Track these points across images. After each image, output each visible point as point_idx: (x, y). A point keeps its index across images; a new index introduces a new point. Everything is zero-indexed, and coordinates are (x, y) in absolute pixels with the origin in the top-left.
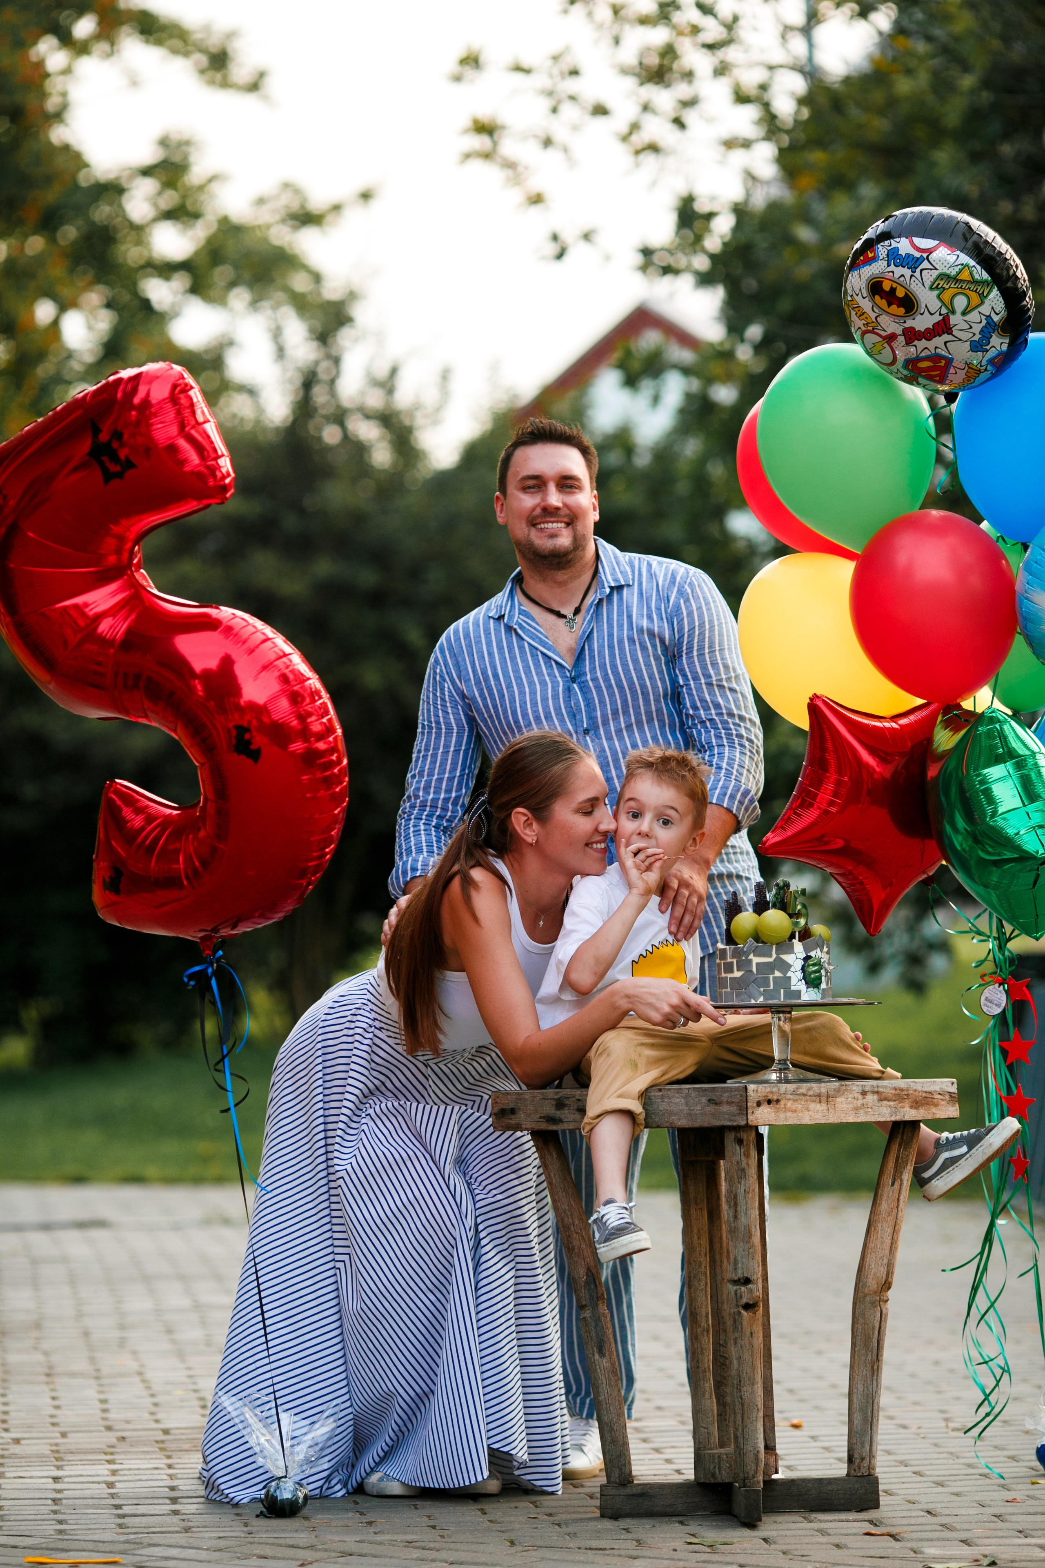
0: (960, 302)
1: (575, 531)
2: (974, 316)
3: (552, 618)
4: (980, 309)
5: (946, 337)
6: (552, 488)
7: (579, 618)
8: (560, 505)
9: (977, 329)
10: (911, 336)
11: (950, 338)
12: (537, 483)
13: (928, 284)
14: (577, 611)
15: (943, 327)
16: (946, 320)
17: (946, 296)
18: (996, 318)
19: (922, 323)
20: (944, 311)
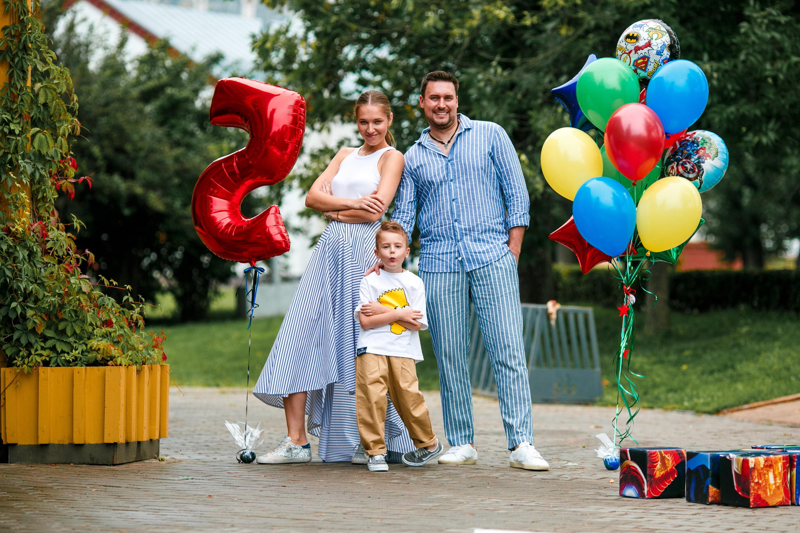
0: (655, 36)
1: (450, 115)
2: (659, 41)
3: (440, 144)
4: (662, 39)
5: (649, 48)
6: (442, 99)
7: (449, 144)
8: (445, 106)
9: (660, 46)
10: (637, 49)
11: (650, 48)
12: (436, 97)
13: (645, 30)
14: (449, 142)
15: (649, 44)
16: (649, 42)
17: (651, 34)
18: (666, 43)
19: (641, 43)
20: (649, 38)
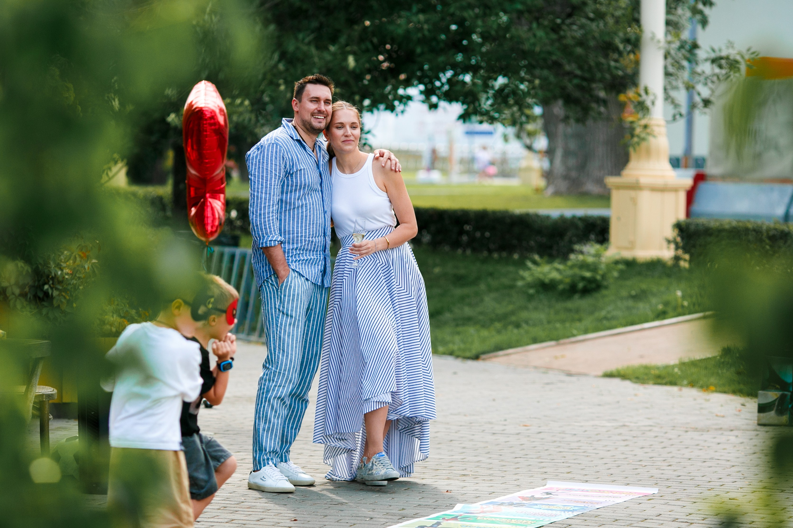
1: (326, 120)
6: (322, 102)
8: (324, 110)
12: (316, 100)
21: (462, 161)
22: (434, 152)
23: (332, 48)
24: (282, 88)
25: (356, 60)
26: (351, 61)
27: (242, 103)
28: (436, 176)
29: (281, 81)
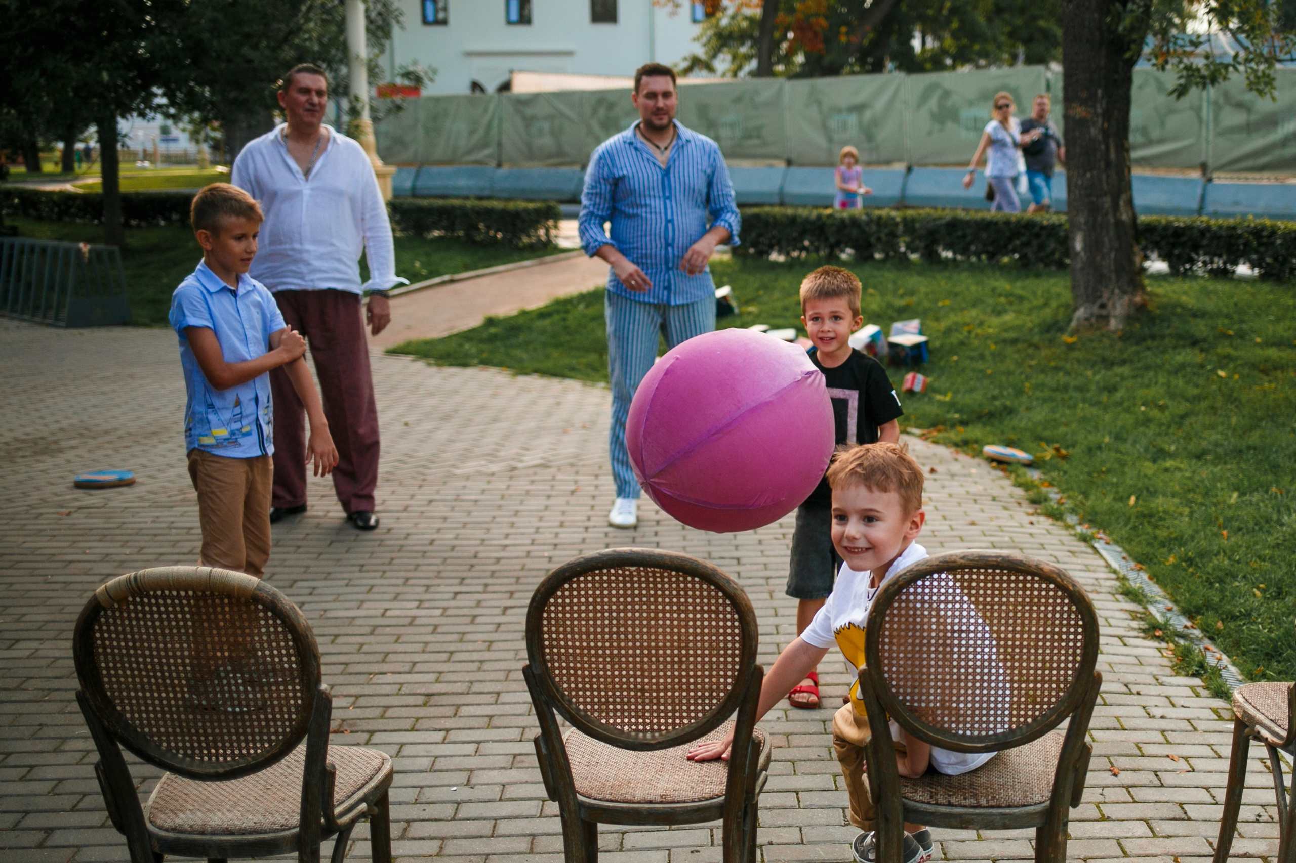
6: (660, 98)
8: (663, 106)
21: (162, 156)
22: (145, 151)
23: (88, 65)
24: (45, 99)
25: (110, 75)
26: (105, 76)
27: (8, 113)
28: (147, 164)
29: (44, 94)
